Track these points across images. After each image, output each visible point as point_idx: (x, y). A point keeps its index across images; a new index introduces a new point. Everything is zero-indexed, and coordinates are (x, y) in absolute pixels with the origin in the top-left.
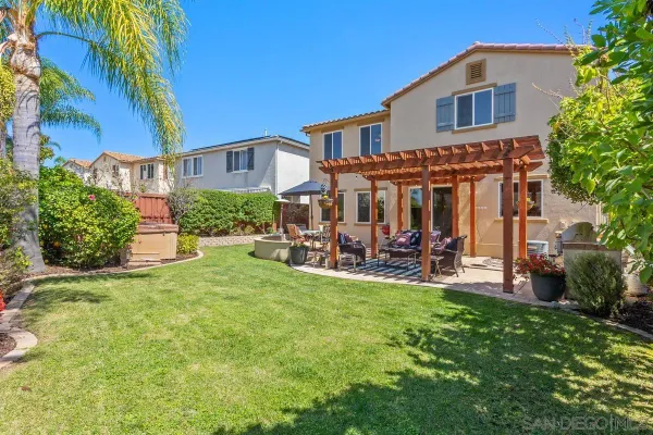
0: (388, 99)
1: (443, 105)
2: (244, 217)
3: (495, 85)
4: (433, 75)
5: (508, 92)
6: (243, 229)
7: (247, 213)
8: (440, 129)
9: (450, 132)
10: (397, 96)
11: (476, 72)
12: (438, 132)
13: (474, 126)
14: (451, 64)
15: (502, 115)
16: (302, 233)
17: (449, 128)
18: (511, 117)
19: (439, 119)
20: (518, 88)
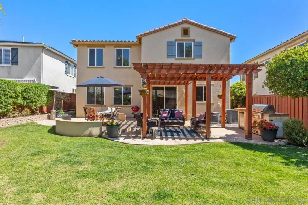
0: (141, 35)
1: (170, 44)
2: (22, 102)
3: (194, 41)
4: (166, 28)
5: (199, 45)
6: (21, 111)
7: (24, 99)
8: (169, 57)
9: (174, 59)
10: (146, 35)
11: (186, 32)
12: (168, 58)
13: (185, 58)
14: (175, 25)
15: (197, 55)
16: (99, 114)
17: (173, 57)
18: (200, 57)
19: (168, 51)
20: (203, 44)
